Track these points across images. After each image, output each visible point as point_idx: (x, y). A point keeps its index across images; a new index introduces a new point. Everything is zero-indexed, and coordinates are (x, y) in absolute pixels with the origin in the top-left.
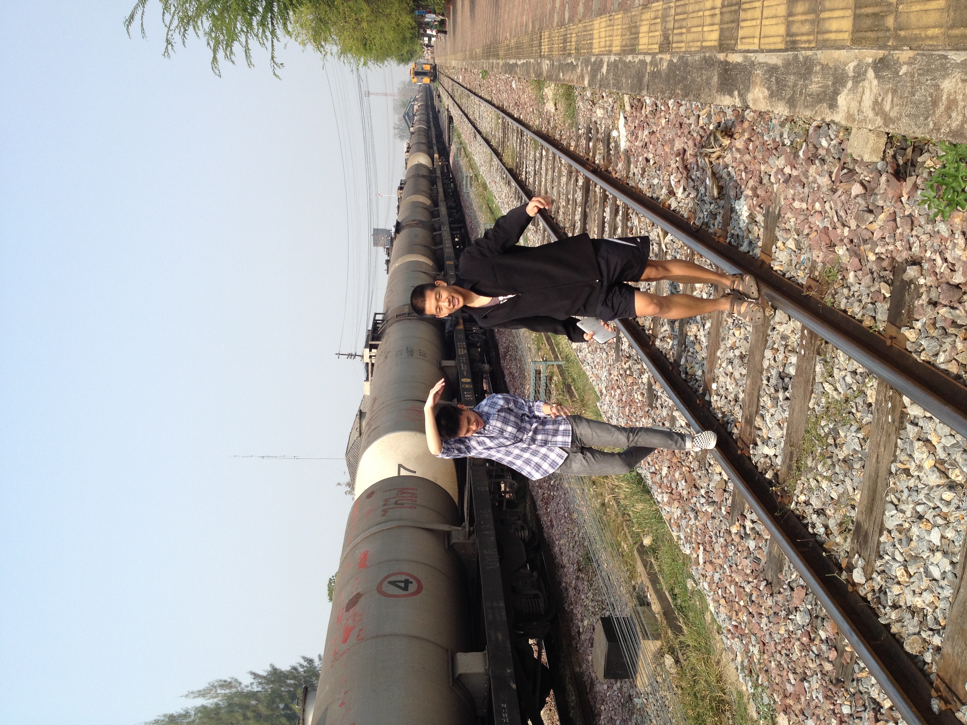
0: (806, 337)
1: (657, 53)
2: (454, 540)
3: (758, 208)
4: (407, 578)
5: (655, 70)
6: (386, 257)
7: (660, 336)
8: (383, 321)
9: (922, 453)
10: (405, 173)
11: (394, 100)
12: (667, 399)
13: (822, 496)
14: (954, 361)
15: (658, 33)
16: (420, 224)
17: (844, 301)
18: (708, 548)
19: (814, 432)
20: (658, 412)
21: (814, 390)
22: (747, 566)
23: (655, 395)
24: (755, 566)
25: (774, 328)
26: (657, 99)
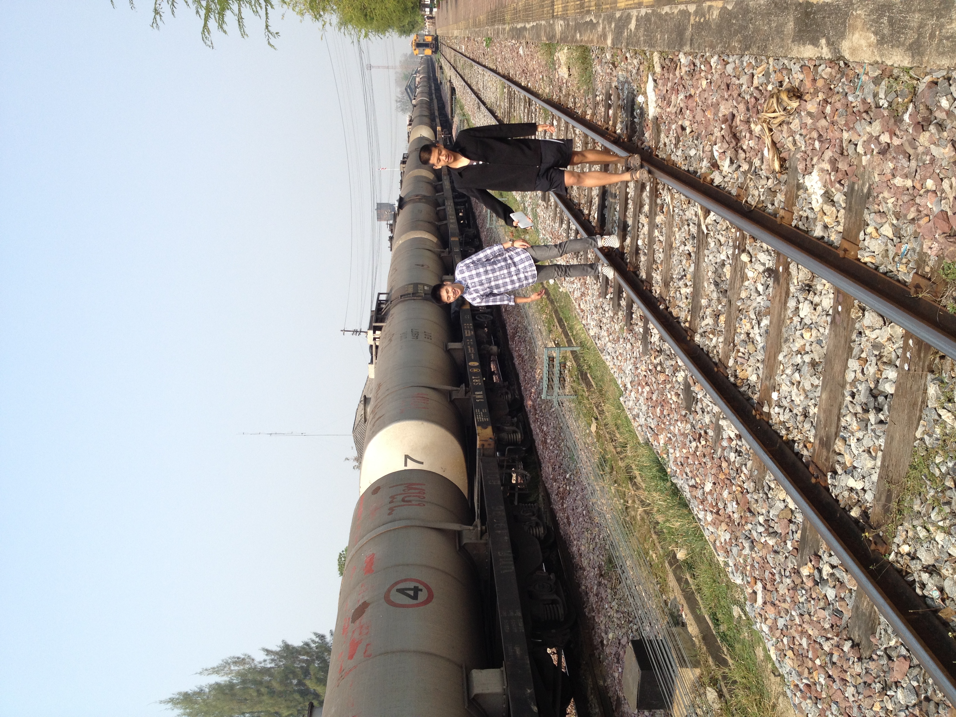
0: (912, 348)
2: (465, 541)
4: (417, 584)
5: (702, 20)
6: (390, 234)
7: (700, 331)
8: (387, 301)
10: (408, 147)
11: (396, 73)
12: (710, 404)
13: (935, 550)
16: (423, 199)
18: (769, 587)
19: (924, 470)
20: (698, 417)
21: (924, 417)
22: (824, 619)
23: (694, 397)
24: (835, 620)
25: (860, 333)
26: (695, 57)
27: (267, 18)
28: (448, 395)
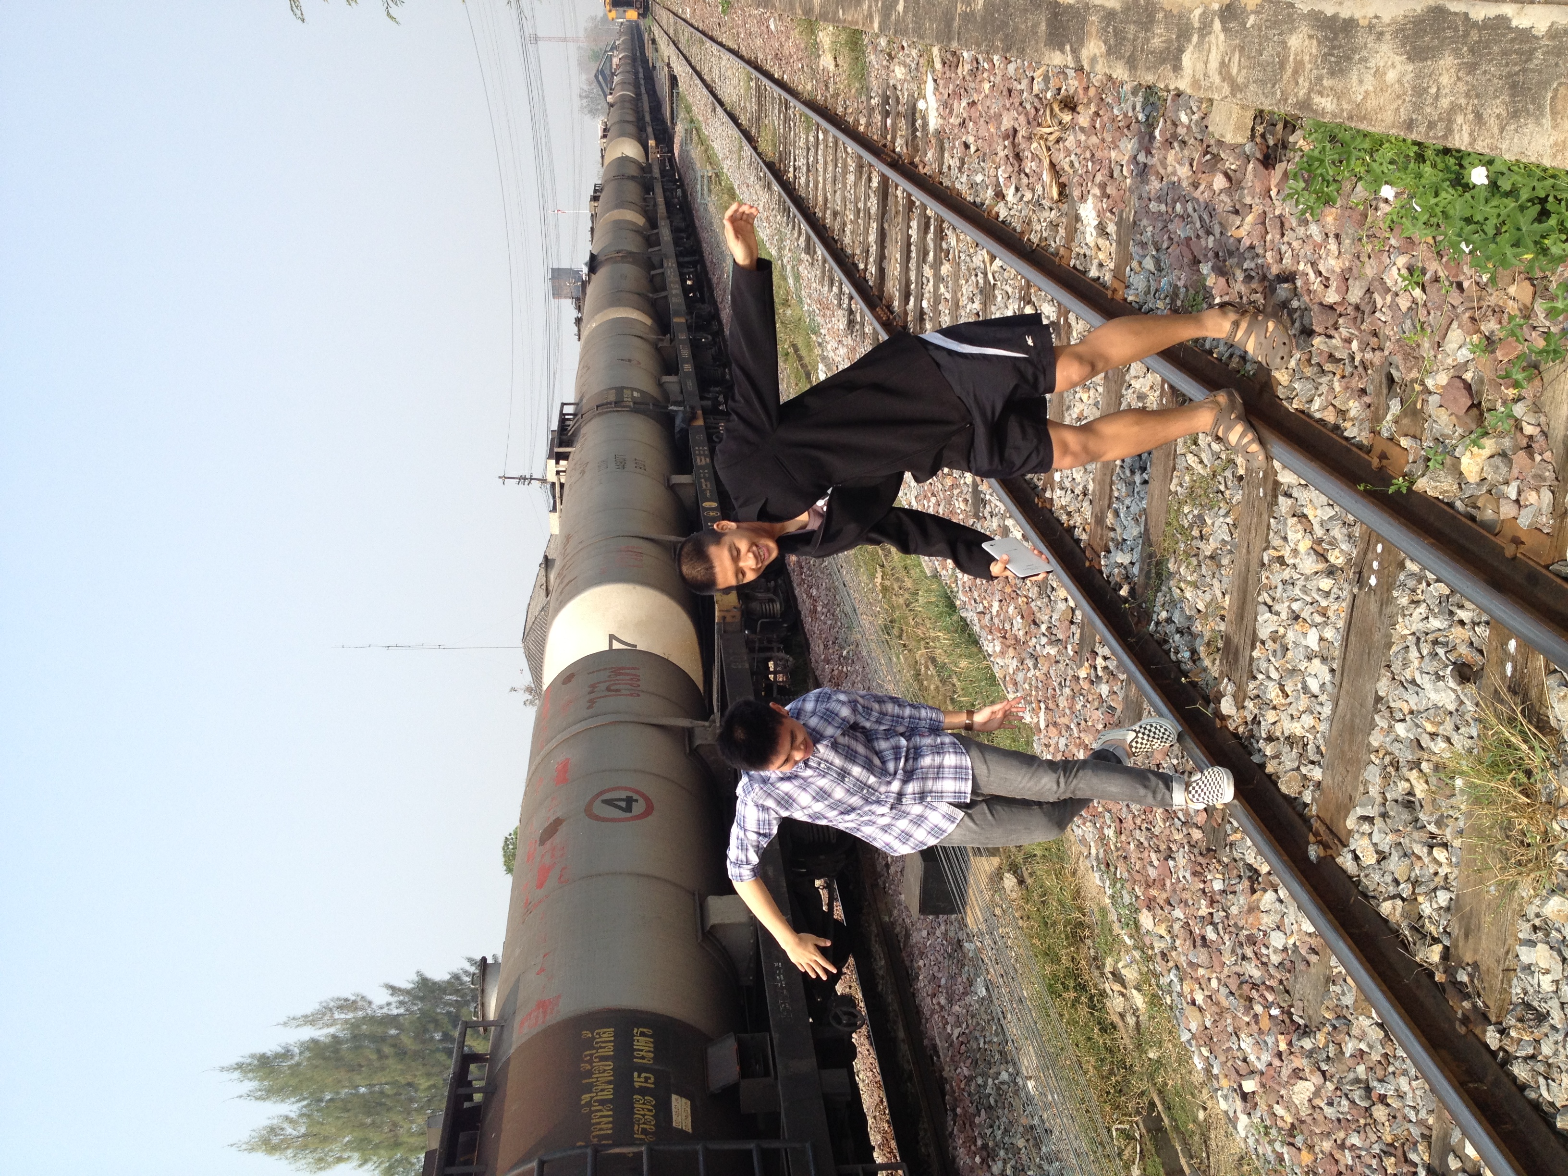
0: (1167, 394)
2: (698, 742)
3: (1108, 214)
4: (630, 794)
5: (968, 10)
6: (576, 314)
8: (575, 415)
9: (1296, 532)
10: (601, 173)
11: (579, 48)
13: (1186, 609)
14: (1331, 408)
16: (628, 257)
19: (1175, 523)
21: (1176, 466)
22: (1098, 720)
23: (982, 500)
26: (978, 51)
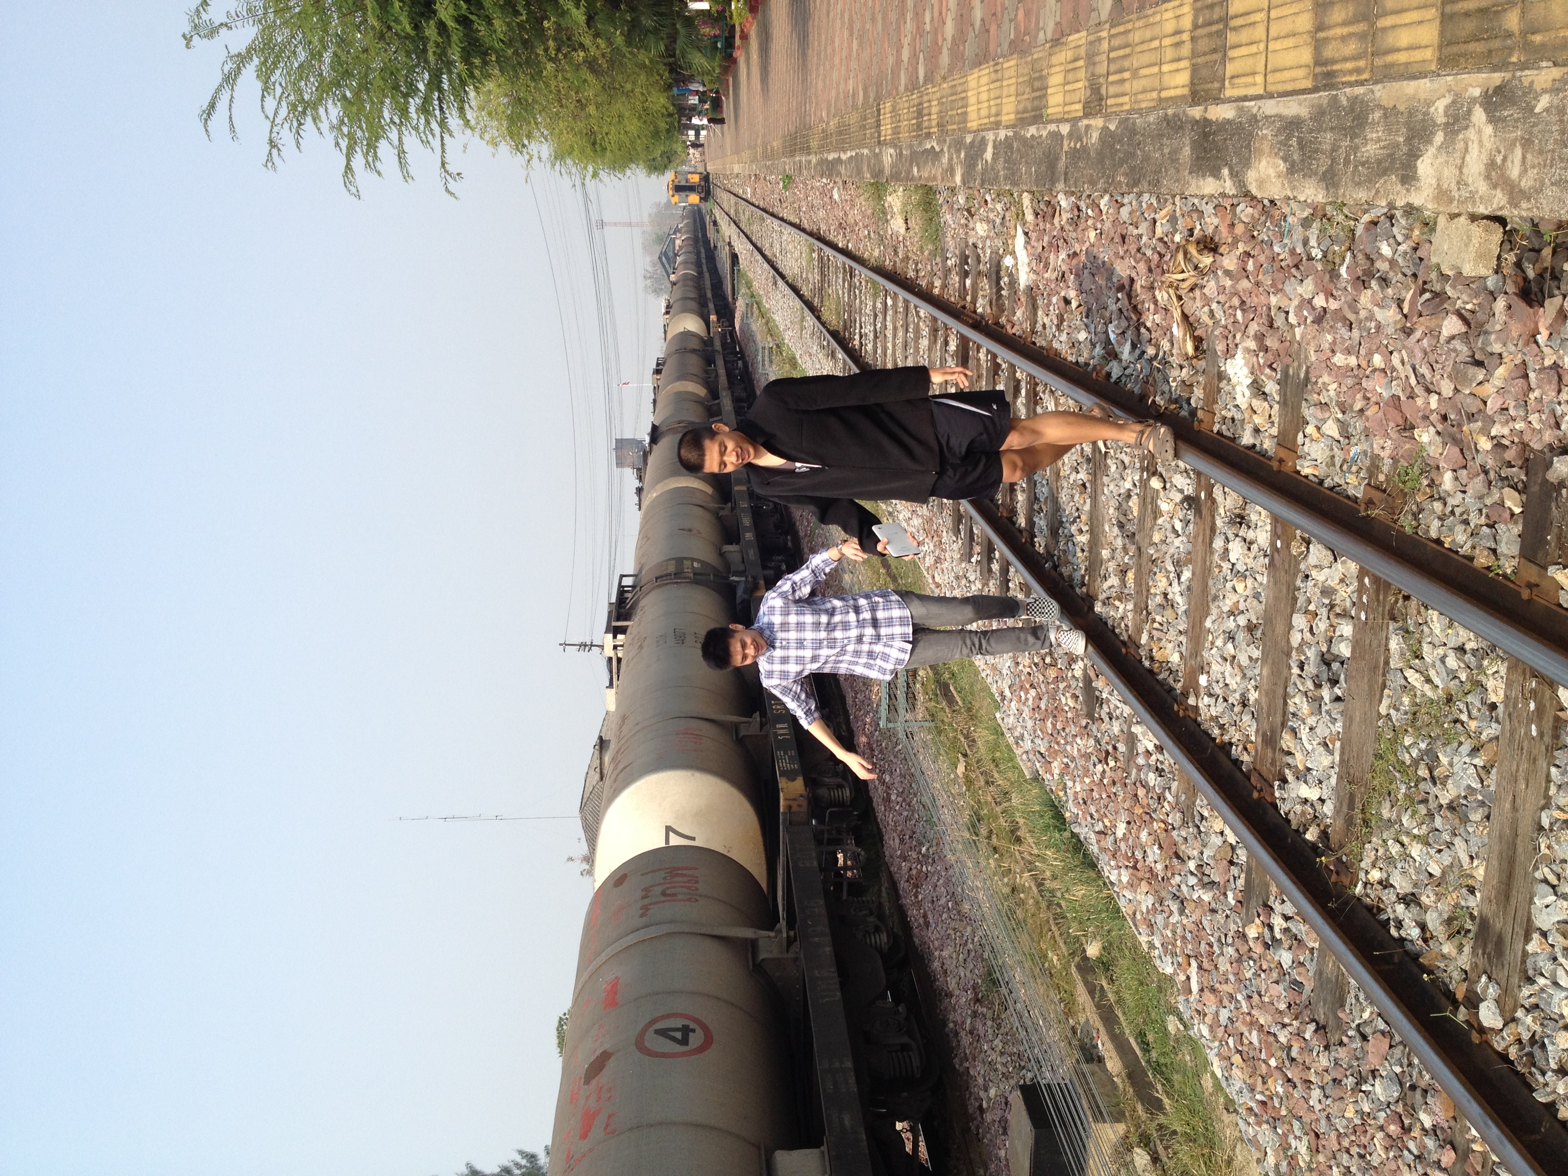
0: (1368, 589)
1: (1080, 118)
2: (762, 955)
3: (1268, 371)
4: (686, 1022)
5: (1078, 146)
6: (637, 484)
7: (1102, 596)
8: (634, 587)
10: (664, 347)
11: (643, 232)
12: (1119, 705)
13: (1412, 871)
15: (1080, 85)
17: (1436, 523)
18: (1206, 965)
19: (1392, 758)
20: (1104, 727)
21: (1388, 683)
22: (1279, 997)
23: (1097, 698)
24: (1293, 997)
25: (1307, 576)
26: (1079, 198)
27: (443, 152)
28: (732, 730)
